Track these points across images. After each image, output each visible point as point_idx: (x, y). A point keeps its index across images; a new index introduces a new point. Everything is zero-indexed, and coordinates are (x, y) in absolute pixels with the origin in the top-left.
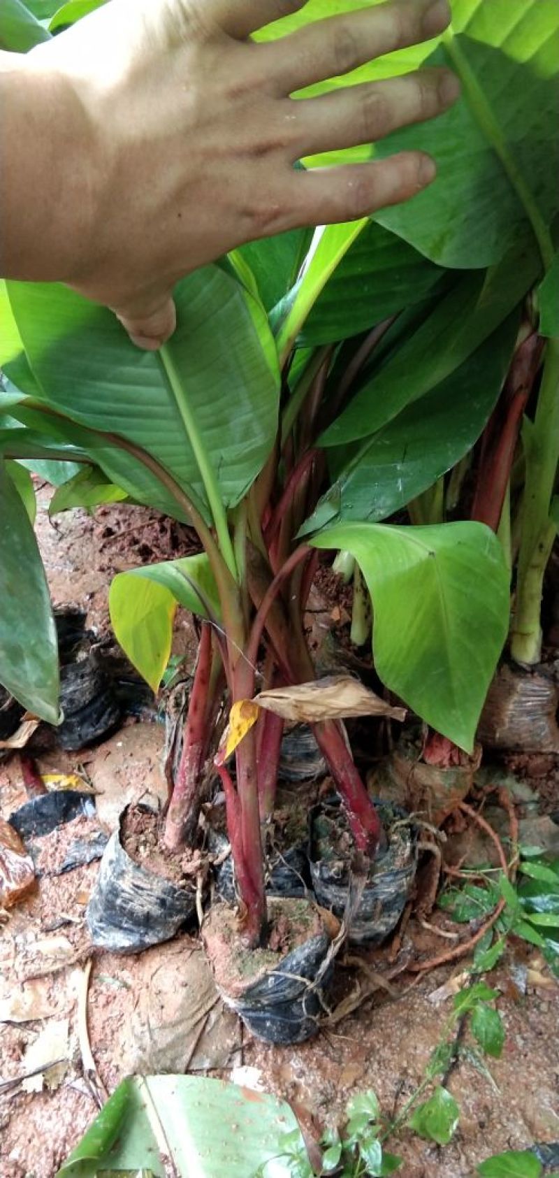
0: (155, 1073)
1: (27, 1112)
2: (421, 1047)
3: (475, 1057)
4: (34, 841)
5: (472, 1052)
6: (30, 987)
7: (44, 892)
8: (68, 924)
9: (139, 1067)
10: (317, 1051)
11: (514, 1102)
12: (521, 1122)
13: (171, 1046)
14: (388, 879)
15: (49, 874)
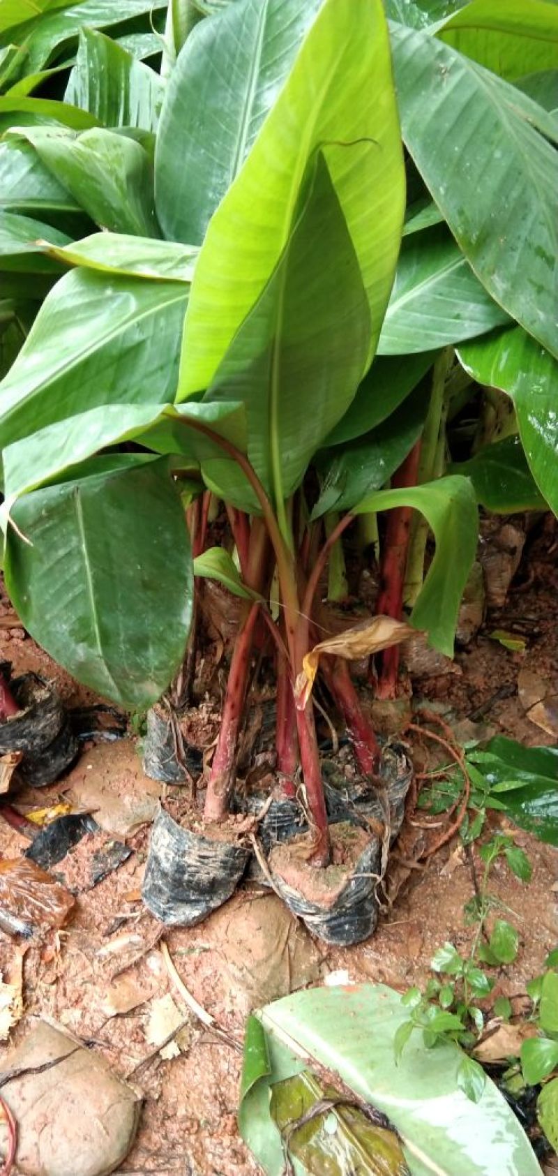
0: (269, 1003)
1: (172, 1077)
2: (454, 909)
3: (494, 901)
4: (53, 868)
5: (491, 899)
6: (119, 982)
7: (86, 906)
8: (124, 922)
9: (253, 1003)
10: (382, 939)
11: (535, 921)
12: (547, 932)
13: (272, 977)
14: (398, 787)
15: (84, 889)
